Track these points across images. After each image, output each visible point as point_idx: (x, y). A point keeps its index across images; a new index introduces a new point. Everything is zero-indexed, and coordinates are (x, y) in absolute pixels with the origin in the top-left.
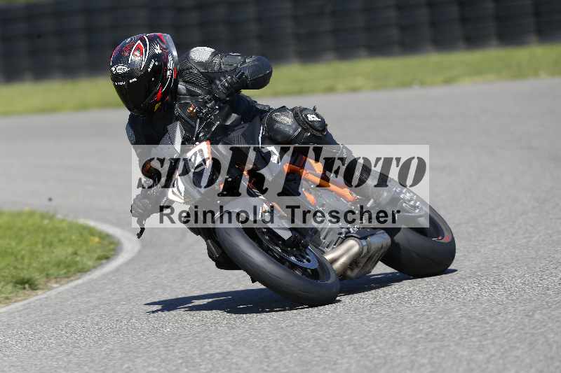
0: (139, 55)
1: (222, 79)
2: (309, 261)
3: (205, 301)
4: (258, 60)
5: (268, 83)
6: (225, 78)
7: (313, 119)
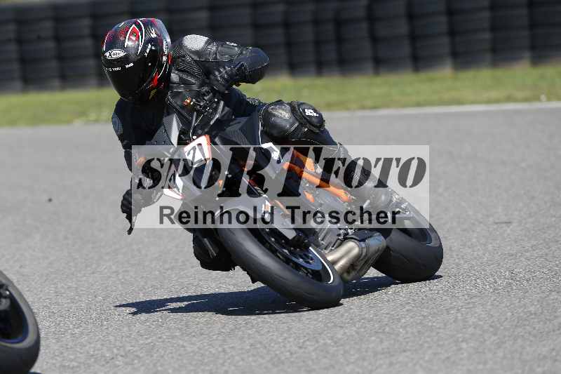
0: (134, 39)
1: (222, 70)
6: (225, 69)
7: (310, 114)
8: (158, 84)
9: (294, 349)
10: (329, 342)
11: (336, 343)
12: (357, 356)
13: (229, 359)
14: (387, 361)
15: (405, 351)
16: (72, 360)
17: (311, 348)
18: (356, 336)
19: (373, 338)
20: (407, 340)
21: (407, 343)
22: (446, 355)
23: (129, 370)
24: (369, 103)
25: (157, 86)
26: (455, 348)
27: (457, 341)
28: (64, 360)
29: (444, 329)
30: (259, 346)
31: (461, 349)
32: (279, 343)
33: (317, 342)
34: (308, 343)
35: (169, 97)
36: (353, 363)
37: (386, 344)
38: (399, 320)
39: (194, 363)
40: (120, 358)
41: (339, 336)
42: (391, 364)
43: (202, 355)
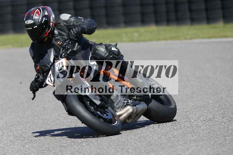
0: (38, 15)
1: (74, 29)
2: (107, 115)
3: (59, 132)
4: (91, 21)
5: (94, 32)
6: (75, 29)
7: (114, 50)
8: (48, 35)
9: (157, 139)
10: (171, 136)
11: (174, 137)
12: (183, 142)
13: (129, 143)
14: (195, 144)
15: (203, 140)
16: (64, 143)
17: (164, 139)
18: (182, 134)
19: (190, 135)
20: (204, 136)
21: (204, 137)
22: (220, 142)
23: (88, 147)
24: (189, 37)
25: (48, 36)
26: (224, 139)
27: (224, 136)
28: (61, 143)
29: (219, 131)
30: (142, 138)
31: (226, 140)
32: (150, 137)
33: (166, 136)
34: (162, 137)
35: (54, 41)
36: (181, 145)
37: (195, 137)
38: (200, 127)
39: (115, 144)
40: (84, 143)
41: (175, 134)
42: (197, 146)
43: (119, 141)
